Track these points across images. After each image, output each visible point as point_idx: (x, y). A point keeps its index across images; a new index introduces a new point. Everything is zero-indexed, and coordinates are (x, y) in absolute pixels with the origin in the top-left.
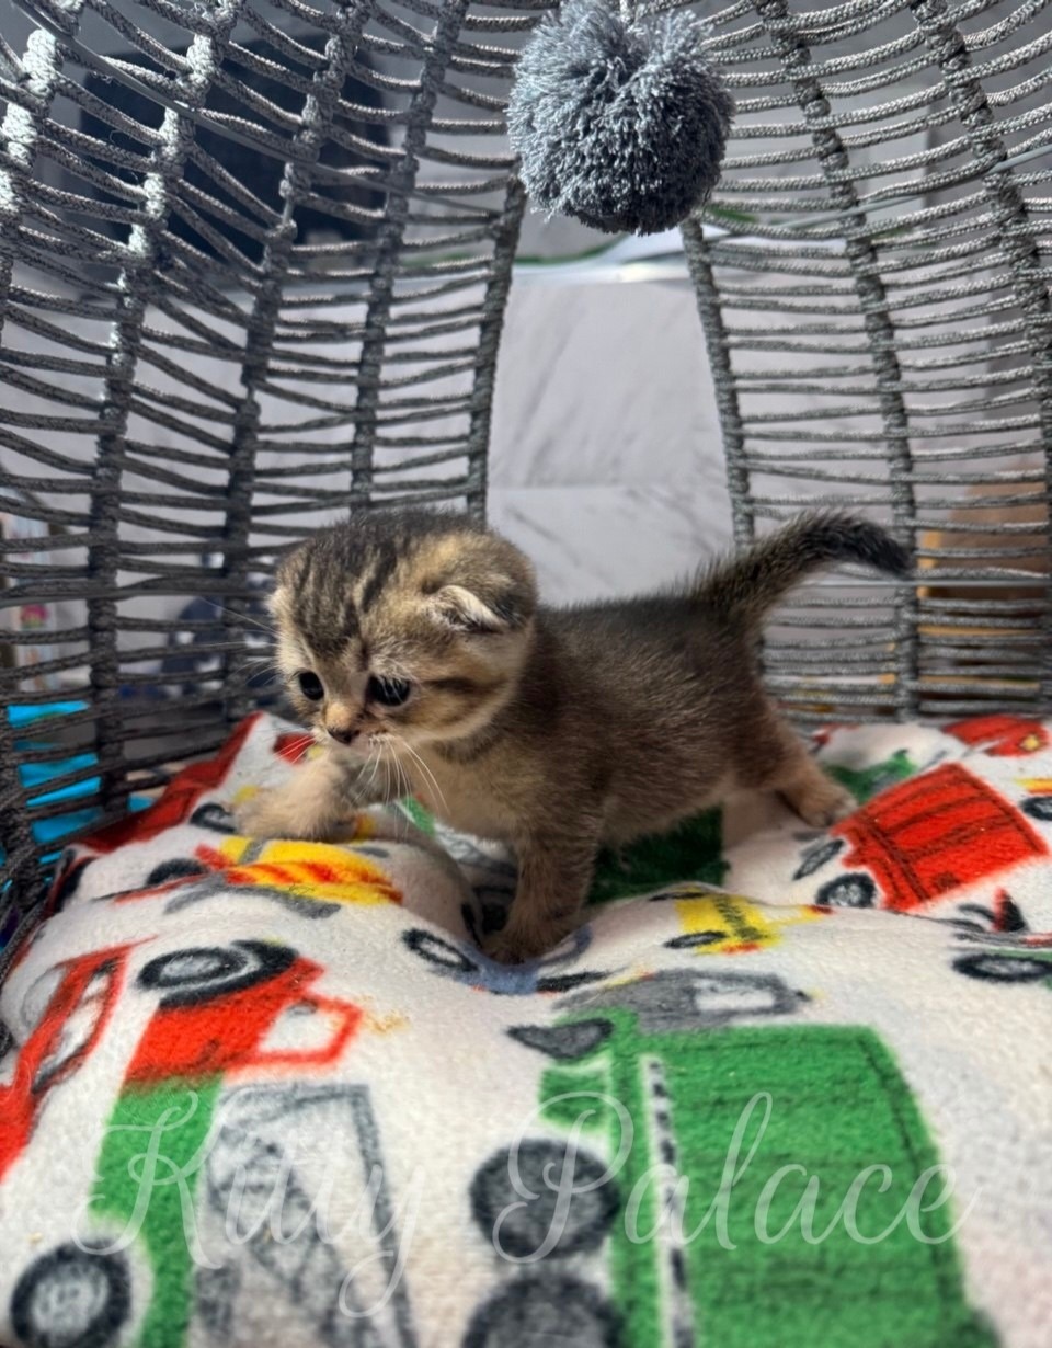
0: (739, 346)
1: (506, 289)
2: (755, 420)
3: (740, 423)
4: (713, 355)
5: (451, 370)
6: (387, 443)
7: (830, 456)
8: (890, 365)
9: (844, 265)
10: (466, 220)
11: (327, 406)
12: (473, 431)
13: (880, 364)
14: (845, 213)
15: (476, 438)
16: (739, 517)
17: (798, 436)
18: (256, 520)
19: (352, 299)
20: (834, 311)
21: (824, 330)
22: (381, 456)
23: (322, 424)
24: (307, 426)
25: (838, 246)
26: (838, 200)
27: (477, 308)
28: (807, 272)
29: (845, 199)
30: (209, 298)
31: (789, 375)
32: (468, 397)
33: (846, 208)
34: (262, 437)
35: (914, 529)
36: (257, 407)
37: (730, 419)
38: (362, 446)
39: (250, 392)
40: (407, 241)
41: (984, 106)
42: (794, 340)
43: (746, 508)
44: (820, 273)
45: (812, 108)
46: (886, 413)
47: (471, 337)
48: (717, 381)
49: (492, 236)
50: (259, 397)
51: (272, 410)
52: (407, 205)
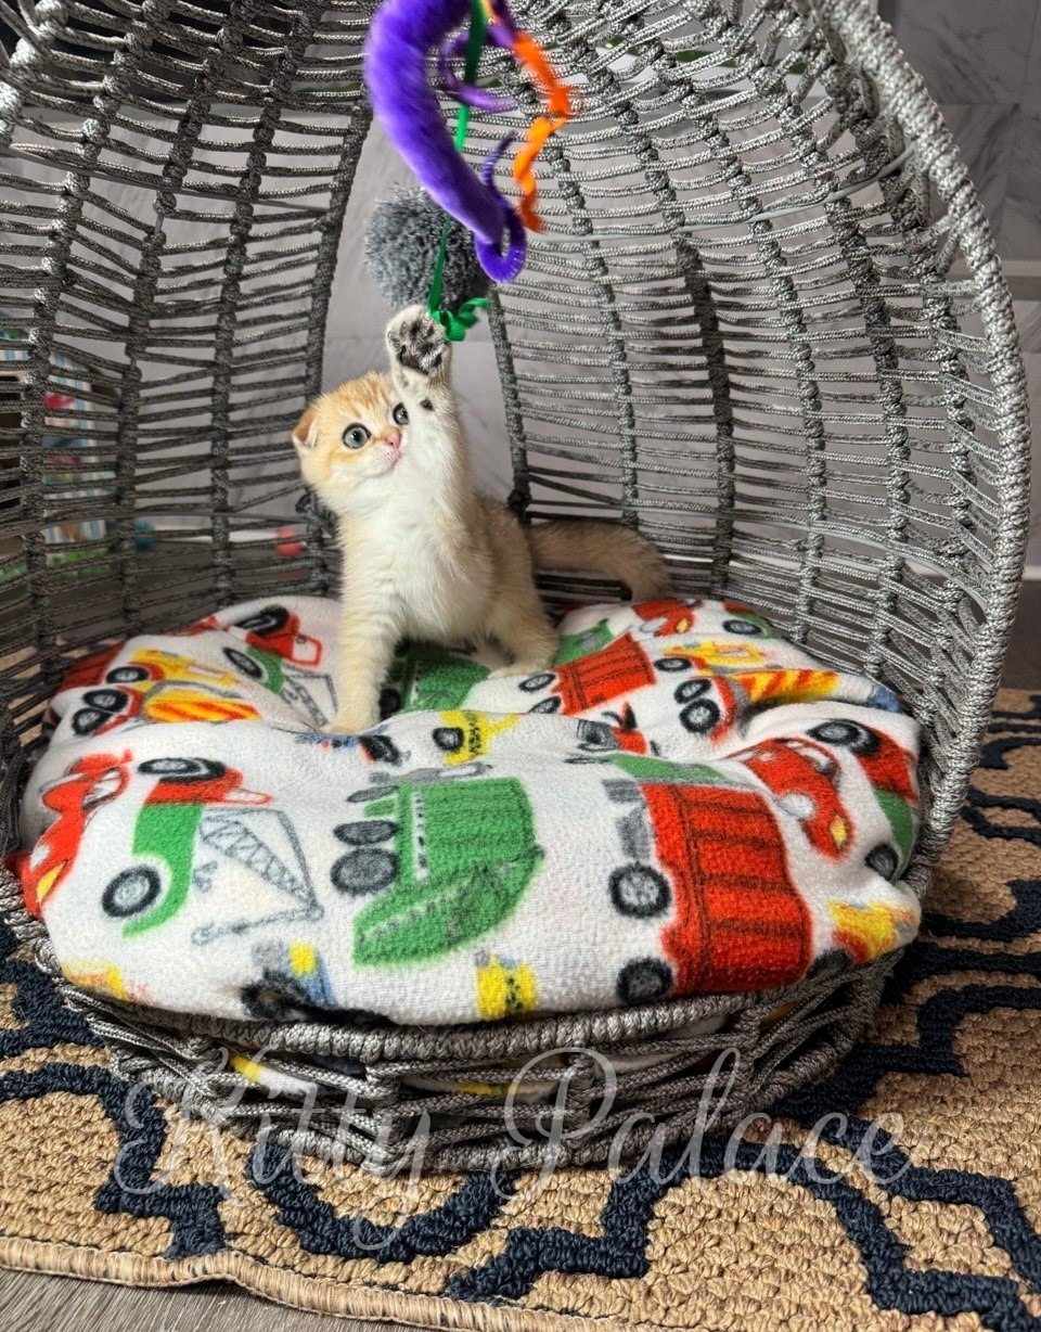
0: (512, 322)
1: (332, 269)
2: (526, 378)
3: (515, 380)
4: (496, 329)
5: (289, 331)
6: (241, 388)
8: (619, 347)
9: (585, 274)
10: (298, 216)
11: (193, 363)
12: (309, 375)
13: (611, 347)
14: (583, 238)
15: (311, 383)
16: (516, 450)
18: (141, 456)
19: (210, 283)
22: (235, 398)
23: (189, 377)
24: (177, 380)
26: (578, 229)
27: (310, 281)
29: (583, 229)
30: (103, 297)
32: (304, 349)
33: (583, 235)
34: (144, 393)
35: (634, 469)
36: (139, 373)
37: (508, 377)
38: (219, 393)
39: (133, 360)
40: (252, 233)
41: (668, 188)
43: (519, 444)
45: (556, 163)
47: (307, 304)
48: (498, 347)
49: (320, 230)
50: (140, 364)
51: (149, 371)
52: (252, 209)
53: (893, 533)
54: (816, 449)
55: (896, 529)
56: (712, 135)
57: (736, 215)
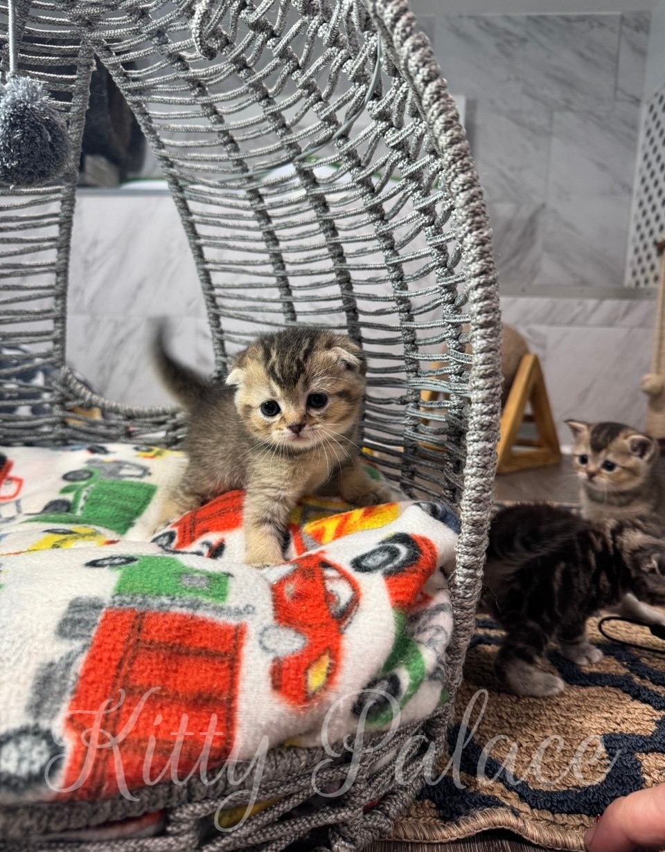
0: (205, 245)
2: (219, 287)
3: (212, 288)
4: (193, 249)
7: (255, 309)
8: (278, 260)
9: (247, 203)
12: (57, 283)
13: (273, 260)
14: (242, 176)
15: (59, 288)
16: (217, 341)
17: (240, 298)
20: (248, 228)
21: (243, 239)
25: (242, 193)
26: (237, 169)
27: (56, 215)
28: (231, 206)
29: (239, 168)
31: (231, 263)
32: (53, 264)
33: (243, 173)
37: (207, 285)
41: (284, 126)
42: (231, 243)
43: (218, 336)
44: (237, 207)
45: (213, 118)
46: (280, 287)
47: (54, 231)
48: (197, 264)
53: (453, 377)
54: (406, 321)
55: (456, 375)
56: (294, 71)
57: (323, 134)
